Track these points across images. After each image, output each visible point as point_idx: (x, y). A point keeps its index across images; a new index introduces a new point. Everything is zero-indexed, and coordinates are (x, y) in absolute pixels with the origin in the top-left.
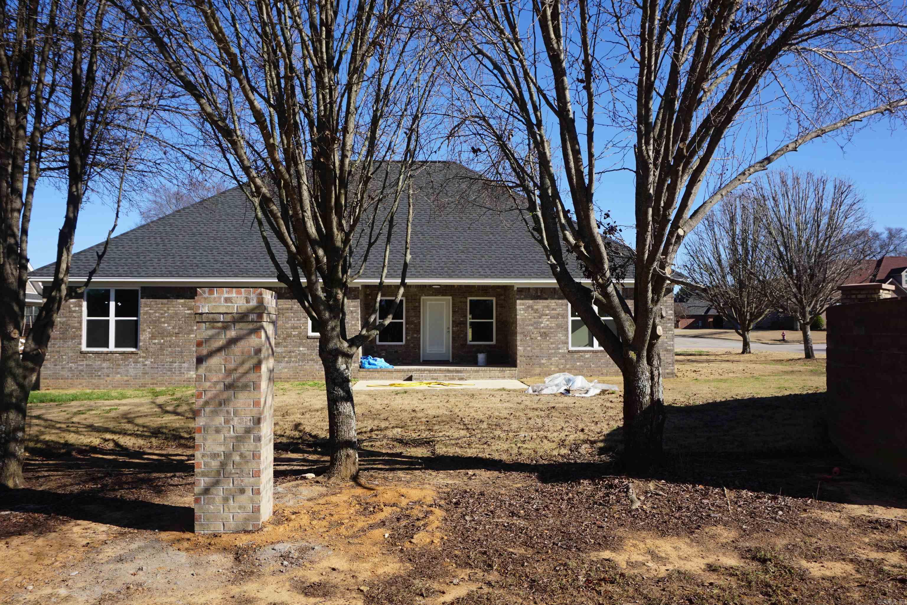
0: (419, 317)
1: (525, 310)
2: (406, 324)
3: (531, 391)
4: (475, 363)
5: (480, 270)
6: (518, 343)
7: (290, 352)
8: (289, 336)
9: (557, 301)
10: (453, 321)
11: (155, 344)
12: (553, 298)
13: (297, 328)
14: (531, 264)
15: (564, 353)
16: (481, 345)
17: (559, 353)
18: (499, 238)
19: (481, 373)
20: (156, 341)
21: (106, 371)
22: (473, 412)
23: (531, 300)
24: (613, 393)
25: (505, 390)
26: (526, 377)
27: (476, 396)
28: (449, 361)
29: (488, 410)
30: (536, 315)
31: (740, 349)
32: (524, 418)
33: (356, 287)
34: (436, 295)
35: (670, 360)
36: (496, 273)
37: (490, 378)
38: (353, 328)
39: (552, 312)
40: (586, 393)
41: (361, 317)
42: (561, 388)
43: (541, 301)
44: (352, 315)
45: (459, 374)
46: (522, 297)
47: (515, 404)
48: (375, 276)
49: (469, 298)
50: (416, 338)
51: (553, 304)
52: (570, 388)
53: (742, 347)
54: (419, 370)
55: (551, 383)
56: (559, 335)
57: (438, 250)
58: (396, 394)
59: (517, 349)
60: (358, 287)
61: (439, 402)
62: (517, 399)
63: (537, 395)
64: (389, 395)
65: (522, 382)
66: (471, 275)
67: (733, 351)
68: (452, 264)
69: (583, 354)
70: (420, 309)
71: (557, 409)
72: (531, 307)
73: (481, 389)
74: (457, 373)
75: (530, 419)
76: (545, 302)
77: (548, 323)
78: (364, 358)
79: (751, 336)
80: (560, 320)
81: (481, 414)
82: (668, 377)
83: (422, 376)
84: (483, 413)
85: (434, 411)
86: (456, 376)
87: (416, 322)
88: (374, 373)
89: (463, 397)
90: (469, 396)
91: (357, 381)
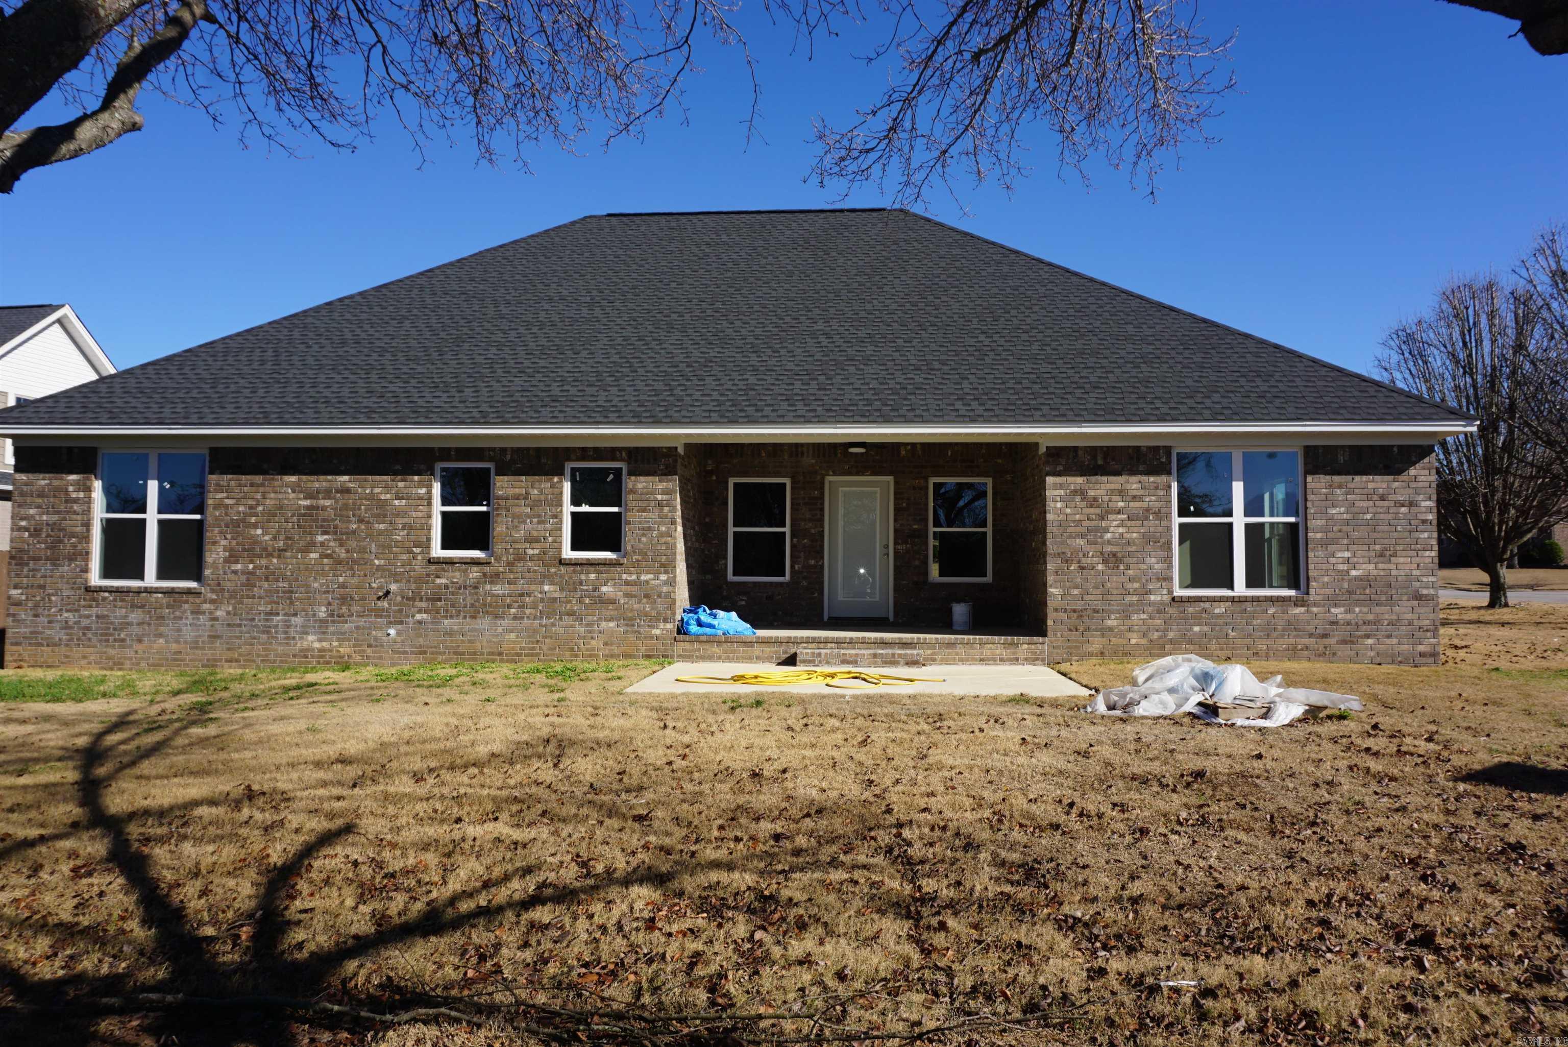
0: (821, 520)
1: (1067, 499)
2: (793, 536)
3: (1101, 708)
4: (944, 624)
5: (959, 404)
6: (1050, 579)
7: (521, 595)
8: (520, 557)
9: (1144, 478)
10: (896, 531)
11: (235, 572)
12: (1133, 472)
13: (537, 540)
14: (1079, 393)
15: (1161, 602)
16: (958, 585)
17: (1150, 604)
18: (1002, 341)
19: (961, 650)
20: (239, 567)
21: (135, 630)
22: (942, 789)
23: (1081, 476)
24: (1342, 717)
25: (1027, 702)
26: (1070, 660)
27: (950, 723)
28: (887, 618)
29: (990, 782)
30: (1092, 510)
31: (1484, 598)
32: (1121, 827)
33: (669, 448)
34: (857, 474)
35: (1427, 622)
36: (997, 412)
37: (981, 660)
38: (663, 540)
39: (1132, 504)
40: (1265, 716)
41: (683, 518)
42: (1187, 699)
43: (1105, 479)
44: (662, 510)
45: (909, 652)
46: (1060, 468)
47: (1072, 758)
48: (713, 419)
49: (933, 480)
50: (815, 566)
51: (1134, 486)
52: (1215, 699)
53: (1488, 594)
54: (814, 640)
55: (1155, 684)
56: (1148, 560)
57: (862, 367)
58: (733, 708)
59: (1045, 592)
60: (676, 448)
61: (840, 742)
62: (1071, 737)
63: (1121, 719)
64: (714, 712)
65: (1064, 675)
66: (935, 416)
67: (1462, 603)
68: (893, 394)
69: (1207, 605)
70: (823, 504)
71: (1215, 781)
72: (1080, 492)
73: (962, 698)
74: (902, 648)
75: (1144, 832)
76: (1115, 482)
77: (1121, 530)
78: (690, 611)
79: (1509, 576)
80: (1152, 521)
81: (968, 802)
82: (1425, 665)
83: (820, 654)
84: (974, 797)
85: (816, 782)
86: (900, 655)
87: (813, 531)
88: (709, 645)
89: (914, 728)
90: (931, 720)
91: (670, 663)
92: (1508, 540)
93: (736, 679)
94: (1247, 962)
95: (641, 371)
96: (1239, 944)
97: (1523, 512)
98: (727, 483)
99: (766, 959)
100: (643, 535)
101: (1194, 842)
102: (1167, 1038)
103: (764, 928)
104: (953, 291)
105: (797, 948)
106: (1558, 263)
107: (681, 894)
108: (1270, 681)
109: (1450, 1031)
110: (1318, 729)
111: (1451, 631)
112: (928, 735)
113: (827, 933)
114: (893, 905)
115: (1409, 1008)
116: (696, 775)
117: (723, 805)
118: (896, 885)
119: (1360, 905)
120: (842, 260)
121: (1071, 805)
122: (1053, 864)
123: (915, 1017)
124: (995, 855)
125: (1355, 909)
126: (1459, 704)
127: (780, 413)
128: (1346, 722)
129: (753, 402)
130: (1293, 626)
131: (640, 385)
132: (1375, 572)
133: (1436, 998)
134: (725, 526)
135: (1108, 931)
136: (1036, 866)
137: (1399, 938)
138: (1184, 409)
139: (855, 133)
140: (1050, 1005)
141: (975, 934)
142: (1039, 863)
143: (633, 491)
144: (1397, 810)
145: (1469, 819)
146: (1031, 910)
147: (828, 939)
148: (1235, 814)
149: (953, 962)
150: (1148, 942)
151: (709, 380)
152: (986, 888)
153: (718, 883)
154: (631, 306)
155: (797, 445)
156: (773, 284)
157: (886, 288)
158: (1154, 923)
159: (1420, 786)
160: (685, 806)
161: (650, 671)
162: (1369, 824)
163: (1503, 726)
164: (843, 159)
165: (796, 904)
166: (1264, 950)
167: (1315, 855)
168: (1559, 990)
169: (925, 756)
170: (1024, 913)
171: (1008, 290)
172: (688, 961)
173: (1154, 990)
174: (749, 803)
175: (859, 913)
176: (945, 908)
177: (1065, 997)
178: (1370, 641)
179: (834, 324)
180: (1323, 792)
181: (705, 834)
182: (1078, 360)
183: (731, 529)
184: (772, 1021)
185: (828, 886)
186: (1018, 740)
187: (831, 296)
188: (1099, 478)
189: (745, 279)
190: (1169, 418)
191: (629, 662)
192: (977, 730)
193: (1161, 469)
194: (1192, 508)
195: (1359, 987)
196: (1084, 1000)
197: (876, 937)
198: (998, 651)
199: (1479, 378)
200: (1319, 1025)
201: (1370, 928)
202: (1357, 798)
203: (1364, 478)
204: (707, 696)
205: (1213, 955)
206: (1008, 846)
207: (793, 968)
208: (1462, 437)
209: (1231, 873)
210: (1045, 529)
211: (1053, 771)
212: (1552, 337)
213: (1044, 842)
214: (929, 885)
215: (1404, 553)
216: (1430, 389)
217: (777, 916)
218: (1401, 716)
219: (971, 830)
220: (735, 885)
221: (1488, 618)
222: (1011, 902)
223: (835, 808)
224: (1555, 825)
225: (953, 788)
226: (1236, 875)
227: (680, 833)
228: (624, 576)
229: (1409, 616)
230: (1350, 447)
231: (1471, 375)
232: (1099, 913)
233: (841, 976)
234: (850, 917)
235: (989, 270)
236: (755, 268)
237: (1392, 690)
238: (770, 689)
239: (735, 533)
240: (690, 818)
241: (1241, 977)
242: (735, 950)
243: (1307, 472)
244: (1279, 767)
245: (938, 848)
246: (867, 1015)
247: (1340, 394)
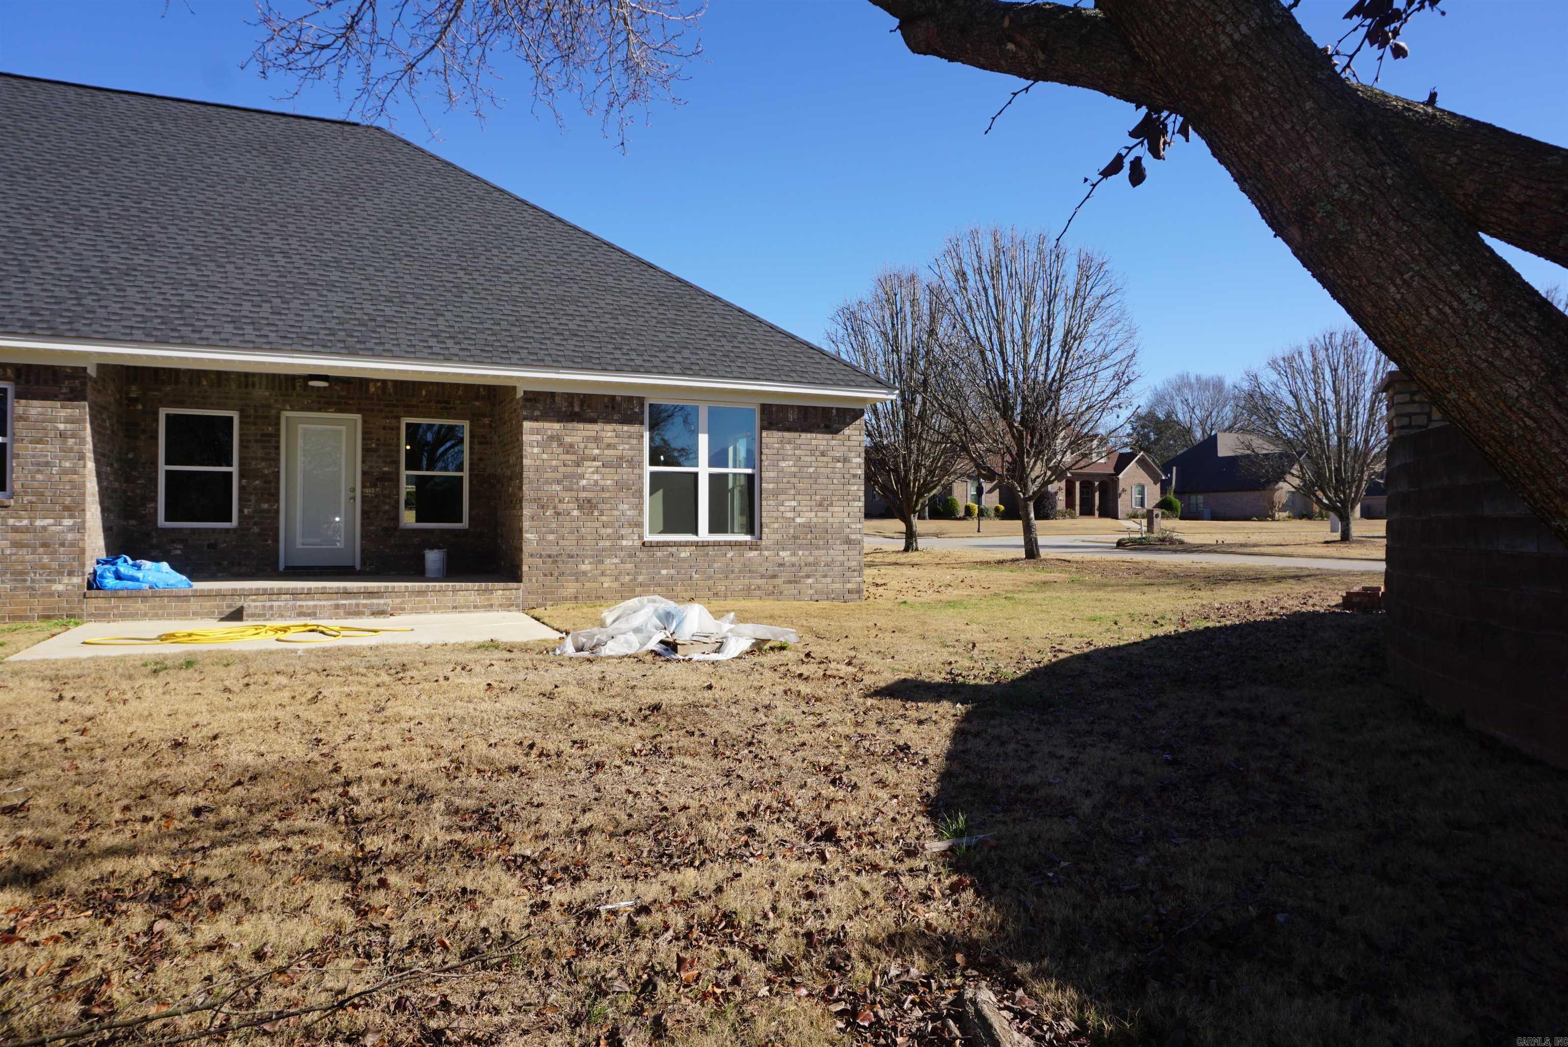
0: (277, 460)
1: (543, 445)
2: (242, 476)
3: (570, 650)
4: (416, 572)
5: (432, 342)
6: (526, 524)
9: (619, 427)
10: (364, 473)
12: (608, 421)
14: (557, 339)
15: (633, 547)
16: (432, 531)
17: (622, 549)
18: (481, 280)
19: (432, 598)
22: (399, 741)
23: (558, 421)
24: (782, 648)
25: (497, 647)
26: (545, 605)
27: (414, 673)
28: (353, 567)
29: (451, 730)
30: (568, 457)
31: (901, 544)
32: (579, 763)
33: (75, 369)
34: (319, 410)
35: (855, 563)
36: (473, 352)
37: (455, 608)
38: (66, 478)
39: (606, 452)
40: (718, 651)
41: (95, 452)
42: (650, 638)
43: (581, 426)
44: (65, 442)
45: (375, 601)
46: (537, 413)
47: (536, 700)
48: (134, 338)
49: (405, 421)
50: (269, 511)
51: (609, 434)
52: (675, 637)
53: (904, 541)
54: (265, 592)
55: (622, 625)
56: (621, 507)
57: (325, 292)
58: (155, 671)
59: (521, 538)
60: (85, 369)
61: (286, 701)
62: (538, 680)
63: (588, 660)
64: (130, 677)
65: (538, 619)
66: (407, 352)
67: (885, 548)
68: (360, 325)
69: (674, 549)
70: (278, 442)
71: (669, 713)
72: (557, 438)
73: (429, 647)
74: (369, 598)
75: (599, 765)
76: (591, 429)
77: (596, 477)
78: (106, 562)
79: (920, 526)
80: (625, 470)
81: (425, 752)
82: (852, 600)
83: (271, 607)
84: (432, 747)
85: (253, 746)
86: (365, 606)
87: (266, 472)
88: (131, 601)
89: (372, 680)
90: (393, 671)
91: (77, 624)
92: (920, 495)
93: (163, 638)
94: (680, 876)
95: (36, 272)
96: (676, 860)
97: (931, 472)
98: (156, 414)
99: (167, 952)
100: (38, 471)
101: (645, 770)
102: (601, 959)
103: (168, 917)
104: (432, 222)
105: (206, 933)
106: (960, 264)
107: (59, 893)
108: (724, 619)
109: (839, 909)
110: (762, 659)
111: (873, 571)
112: (388, 687)
113: (247, 910)
114: (330, 869)
115: (810, 896)
116: (99, 752)
117: (132, 782)
118: (335, 847)
119: (781, 812)
120: (306, 172)
121: (531, 746)
122: (508, 806)
123: (340, 985)
124: (448, 804)
125: (776, 816)
126: (874, 632)
127: (223, 336)
128: (785, 652)
129: (188, 321)
130: (748, 569)
131: (34, 289)
132: (815, 520)
133: (832, 883)
134: (155, 463)
135: (556, 865)
136: (491, 810)
137: (809, 836)
138: (656, 362)
139: (306, 23)
140: (489, 947)
141: (418, 887)
142: (494, 807)
143: (21, 418)
144: (819, 726)
145: (871, 727)
146: (480, 855)
147: (249, 916)
148: (685, 742)
149: (392, 919)
150: (593, 870)
151: (131, 291)
152: (436, 839)
153: (113, 873)
154: (23, 191)
155: (247, 375)
156: (219, 188)
157: (356, 210)
158: (600, 852)
159: (839, 704)
160: (79, 789)
161: (47, 634)
162: (795, 740)
163: (904, 649)
164: (291, 51)
165: (212, 884)
166: (697, 863)
167: (748, 771)
168: (922, 861)
169: (383, 709)
170: (473, 858)
171: (491, 228)
172: (57, 971)
173: (592, 915)
174: (166, 776)
175: (290, 882)
176: (387, 864)
177: (505, 936)
178: (810, 581)
179: (294, 242)
180: (761, 715)
181: (103, 817)
182: (558, 306)
183: (163, 468)
184: (164, 1021)
185: (253, 858)
186: (483, 686)
187: (291, 211)
188: (575, 425)
189: (183, 178)
190: (642, 369)
191: (18, 624)
192: (441, 679)
193: (632, 419)
194: (662, 458)
195: (772, 884)
196: (525, 935)
197: (307, 905)
198: (472, 598)
199: (903, 356)
200: (736, 923)
201: (786, 831)
202: (788, 718)
203: (809, 435)
204: (122, 659)
205: (652, 874)
206: (464, 793)
207: (200, 956)
208: (888, 403)
209: (676, 796)
210: (521, 474)
211: (517, 714)
212: (955, 327)
213: (500, 785)
214: (372, 843)
215: (838, 503)
216: (867, 361)
217: (185, 901)
218: (829, 645)
219: (425, 780)
220: (136, 872)
221: (903, 560)
222: (461, 849)
223: (273, 772)
224: (933, 727)
225: (411, 739)
226: (680, 797)
227: (66, 821)
228: (11, 522)
229: (841, 558)
230: (799, 407)
231: (897, 352)
232: (548, 849)
233: (259, 956)
234: (277, 888)
235: (471, 204)
236: (197, 167)
237: (824, 623)
238: (204, 647)
239: (167, 472)
240: (84, 802)
241: (674, 890)
242: (125, 948)
243: (763, 428)
244: (726, 696)
245: (388, 803)
246: (286, 993)
247: (792, 358)
